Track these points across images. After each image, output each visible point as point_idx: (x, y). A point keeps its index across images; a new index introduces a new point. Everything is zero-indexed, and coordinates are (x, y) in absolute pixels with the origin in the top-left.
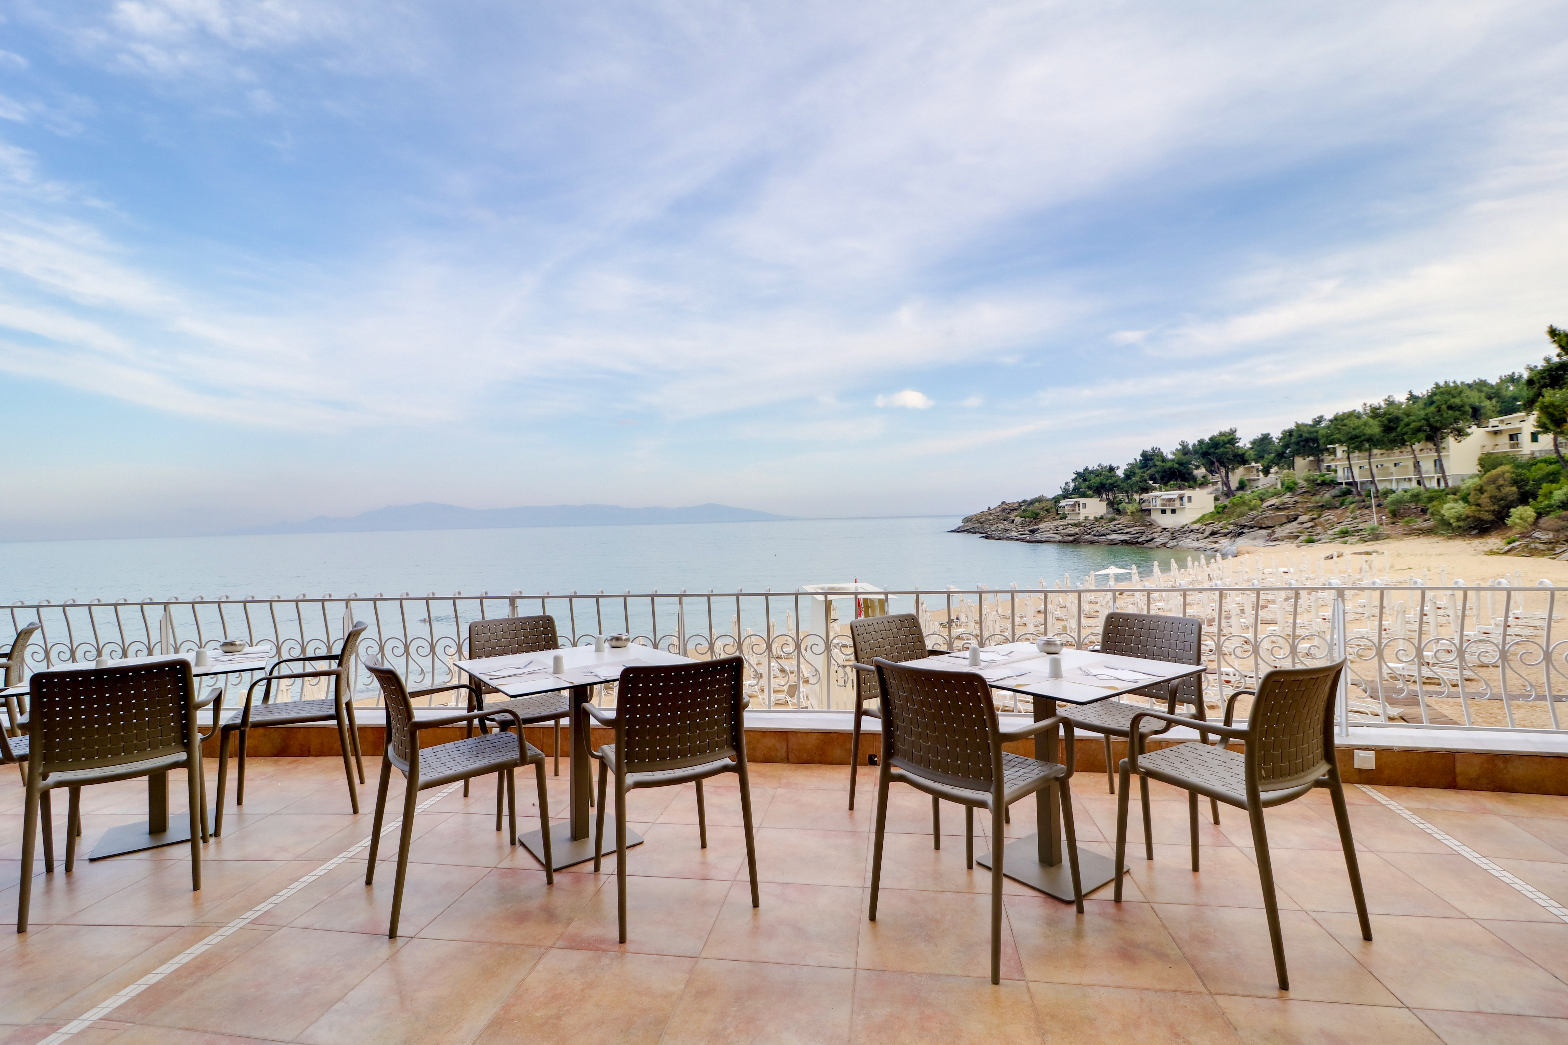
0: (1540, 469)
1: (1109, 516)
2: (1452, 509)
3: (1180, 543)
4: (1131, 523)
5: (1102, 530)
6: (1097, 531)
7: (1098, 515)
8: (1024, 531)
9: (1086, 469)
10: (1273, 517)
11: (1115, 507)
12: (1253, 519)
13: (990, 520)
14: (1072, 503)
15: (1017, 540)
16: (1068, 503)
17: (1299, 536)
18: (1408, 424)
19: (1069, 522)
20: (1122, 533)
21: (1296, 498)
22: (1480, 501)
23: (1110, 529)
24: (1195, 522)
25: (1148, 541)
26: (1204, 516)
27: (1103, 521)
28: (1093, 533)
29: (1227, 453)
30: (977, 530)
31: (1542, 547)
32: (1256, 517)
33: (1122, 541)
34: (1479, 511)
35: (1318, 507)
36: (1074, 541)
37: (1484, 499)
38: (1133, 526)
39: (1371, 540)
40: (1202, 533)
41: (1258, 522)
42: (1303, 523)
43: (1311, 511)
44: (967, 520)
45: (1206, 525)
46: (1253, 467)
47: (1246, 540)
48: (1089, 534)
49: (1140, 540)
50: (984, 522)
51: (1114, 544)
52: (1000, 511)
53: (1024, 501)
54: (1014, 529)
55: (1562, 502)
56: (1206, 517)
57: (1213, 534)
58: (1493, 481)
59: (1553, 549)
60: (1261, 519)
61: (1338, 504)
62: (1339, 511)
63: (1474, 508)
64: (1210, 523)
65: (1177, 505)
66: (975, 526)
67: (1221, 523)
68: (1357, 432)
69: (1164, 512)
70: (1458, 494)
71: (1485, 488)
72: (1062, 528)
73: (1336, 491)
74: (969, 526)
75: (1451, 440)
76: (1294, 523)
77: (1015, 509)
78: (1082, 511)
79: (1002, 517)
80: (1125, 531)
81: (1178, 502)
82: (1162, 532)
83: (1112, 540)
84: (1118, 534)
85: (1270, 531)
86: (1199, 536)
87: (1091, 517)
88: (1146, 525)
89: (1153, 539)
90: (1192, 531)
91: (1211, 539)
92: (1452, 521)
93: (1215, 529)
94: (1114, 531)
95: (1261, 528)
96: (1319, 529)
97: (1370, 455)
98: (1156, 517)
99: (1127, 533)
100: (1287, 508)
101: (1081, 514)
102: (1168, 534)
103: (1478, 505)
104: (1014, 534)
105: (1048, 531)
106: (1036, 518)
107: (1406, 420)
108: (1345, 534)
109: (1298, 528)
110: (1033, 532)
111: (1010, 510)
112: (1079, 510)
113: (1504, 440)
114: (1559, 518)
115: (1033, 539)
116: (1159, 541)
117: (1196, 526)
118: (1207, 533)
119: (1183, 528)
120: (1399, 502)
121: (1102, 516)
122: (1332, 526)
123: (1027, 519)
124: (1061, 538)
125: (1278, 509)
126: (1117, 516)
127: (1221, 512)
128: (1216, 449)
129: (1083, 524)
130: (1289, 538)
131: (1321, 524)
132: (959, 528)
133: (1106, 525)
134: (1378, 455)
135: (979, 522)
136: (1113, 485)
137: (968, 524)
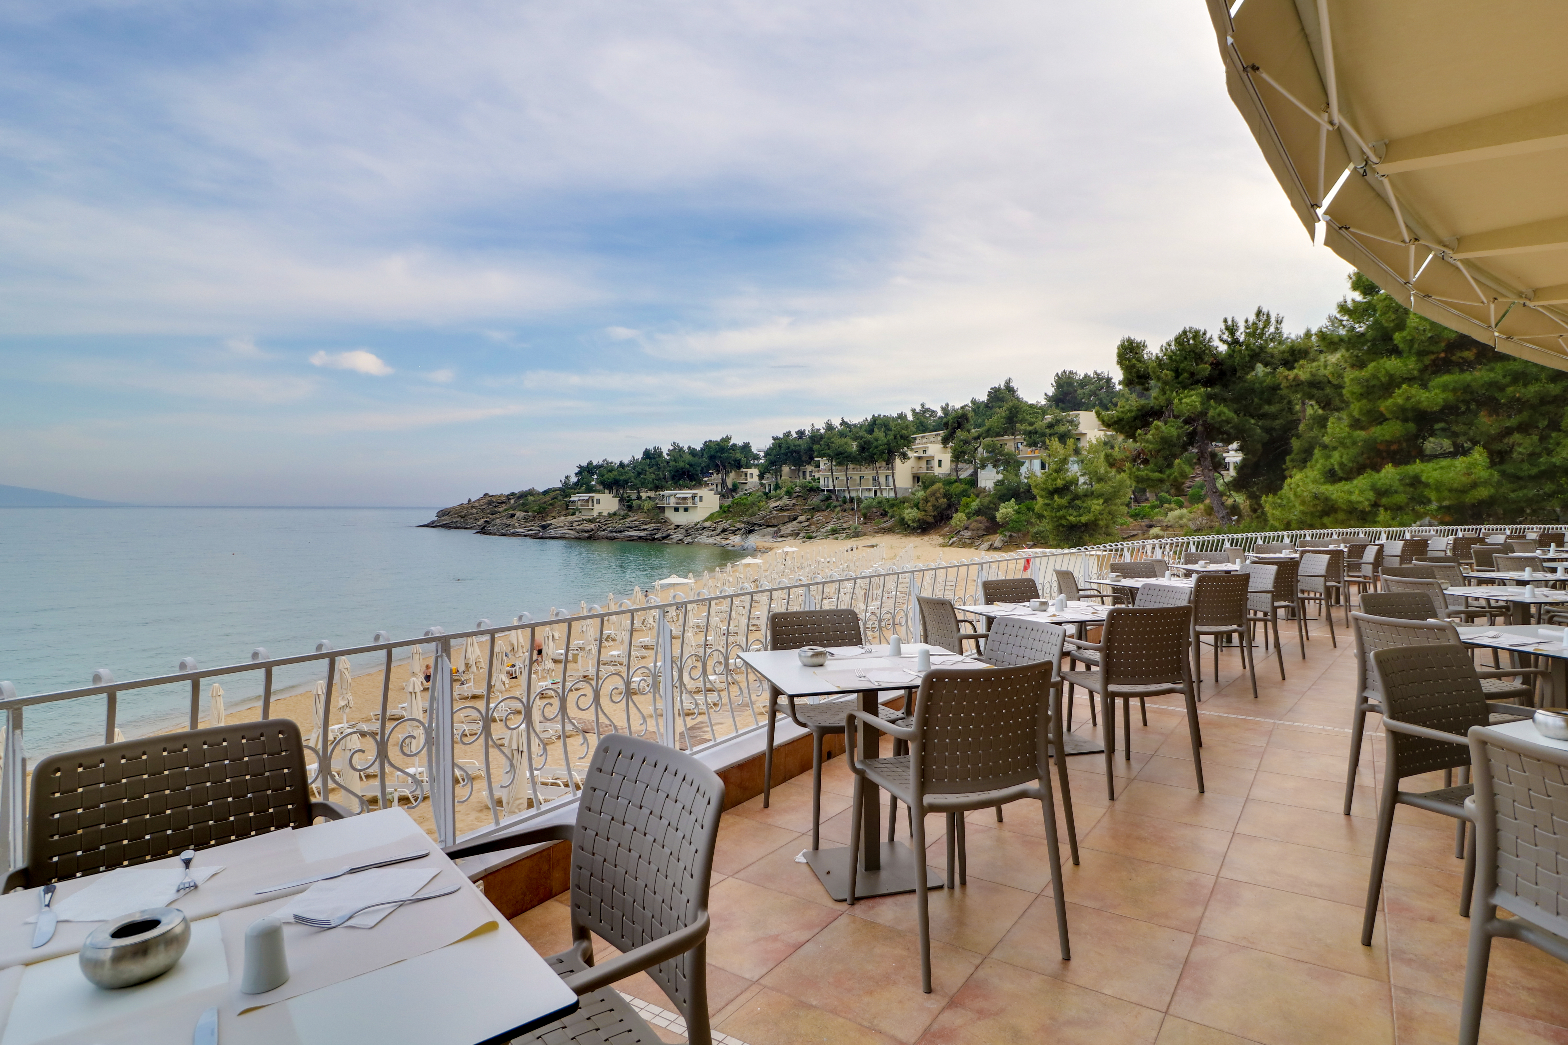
0: (957, 487)
1: (622, 513)
2: (910, 514)
3: (696, 540)
4: (647, 520)
5: (619, 526)
6: (614, 527)
7: (612, 511)
8: (531, 526)
9: (590, 463)
10: (778, 517)
11: (627, 504)
12: (763, 518)
13: (473, 514)
14: (587, 498)
15: (525, 536)
16: (581, 498)
17: (799, 534)
18: (876, 447)
19: (584, 518)
20: (639, 530)
21: (794, 501)
22: (926, 508)
23: (625, 525)
24: (706, 520)
25: (664, 538)
26: (712, 515)
27: (616, 518)
28: (609, 529)
29: (730, 457)
30: (459, 525)
31: (968, 541)
32: (765, 516)
33: (640, 538)
34: (927, 515)
35: (810, 509)
36: (590, 537)
37: (929, 507)
38: (649, 523)
39: (854, 537)
40: (713, 531)
41: (766, 521)
42: (801, 523)
43: (805, 512)
44: (443, 513)
45: (715, 523)
46: (742, 472)
47: (757, 537)
48: (604, 530)
49: (656, 537)
50: (465, 515)
51: (633, 540)
52: (486, 504)
53: (513, 494)
54: (517, 524)
55: (975, 511)
56: (715, 515)
57: (724, 531)
58: (933, 494)
59: (973, 543)
60: (770, 518)
61: (824, 508)
62: (825, 513)
63: (923, 513)
64: (719, 522)
65: (690, 504)
66: (455, 520)
67: (729, 522)
68: (840, 449)
69: (677, 510)
70: (911, 503)
71: (929, 499)
72: (577, 523)
73: (821, 496)
74: (446, 520)
75: (897, 461)
76: (794, 522)
77: (503, 503)
78: (596, 506)
79: (488, 511)
80: (642, 528)
81: (690, 501)
82: (675, 529)
83: (630, 536)
84: (634, 530)
85: (776, 528)
86: (712, 533)
87: (605, 513)
88: (661, 522)
89: (669, 535)
90: (704, 528)
91: (722, 536)
92: (909, 522)
93: (726, 527)
94: (631, 528)
95: (768, 526)
96: (813, 528)
97: (847, 469)
98: (670, 515)
99: (644, 530)
100: (788, 510)
101: (595, 510)
102: (683, 531)
103: (925, 511)
104: (520, 530)
105: (562, 527)
106: (542, 512)
107: (876, 443)
108: (834, 532)
109: (798, 527)
110: (544, 527)
111: (498, 503)
112: (593, 506)
113: (923, 464)
114: (976, 521)
115: (543, 534)
116: (676, 537)
117: (708, 524)
118: (719, 531)
119: (696, 525)
120: (869, 507)
121: (615, 512)
122: (822, 527)
123: (530, 514)
124: (576, 535)
125: (782, 510)
126: (630, 513)
127: (724, 511)
128: (722, 454)
129: (598, 520)
130: (791, 535)
131: (814, 524)
132: (433, 522)
133: (622, 521)
134: (851, 470)
135: (460, 516)
136: (626, 482)
137: (445, 517)
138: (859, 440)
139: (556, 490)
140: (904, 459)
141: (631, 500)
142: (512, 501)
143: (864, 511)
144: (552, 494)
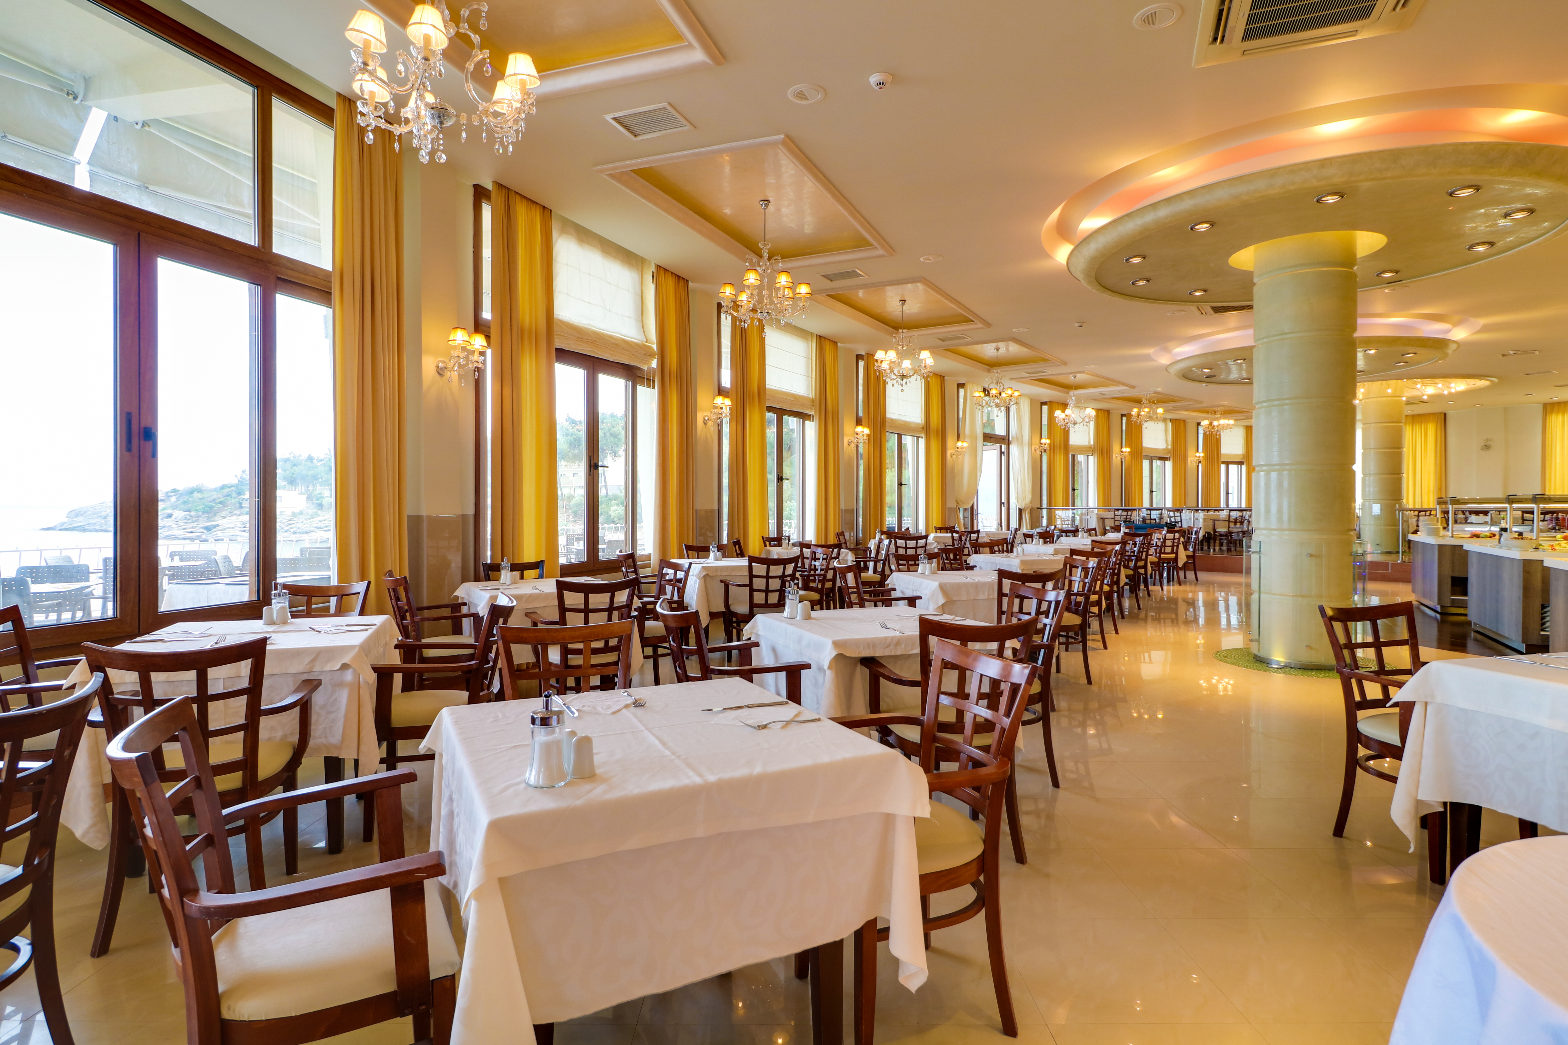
1: (311, 511)
6: (299, 528)
7: (297, 511)
8: (192, 528)
23: (316, 526)
27: (303, 517)
28: (292, 530)
54: (174, 526)
66: (92, 521)
70: (618, 500)
84: (324, 531)
87: (288, 513)
94: (320, 528)
104: (178, 532)
105: (233, 528)
106: (209, 511)
110: (209, 529)
121: (300, 511)
123: (192, 513)
126: (319, 512)
132: (62, 524)
133: (309, 521)
134: (563, 466)
135: (100, 517)
136: (315, 477)
137: (78, 519)
138: (569, 437)
139: (232, 486)
140: (615, 456)
141: (323, 497)
142: (173, 499)
143: (575, 509)
144: (226, 491)
